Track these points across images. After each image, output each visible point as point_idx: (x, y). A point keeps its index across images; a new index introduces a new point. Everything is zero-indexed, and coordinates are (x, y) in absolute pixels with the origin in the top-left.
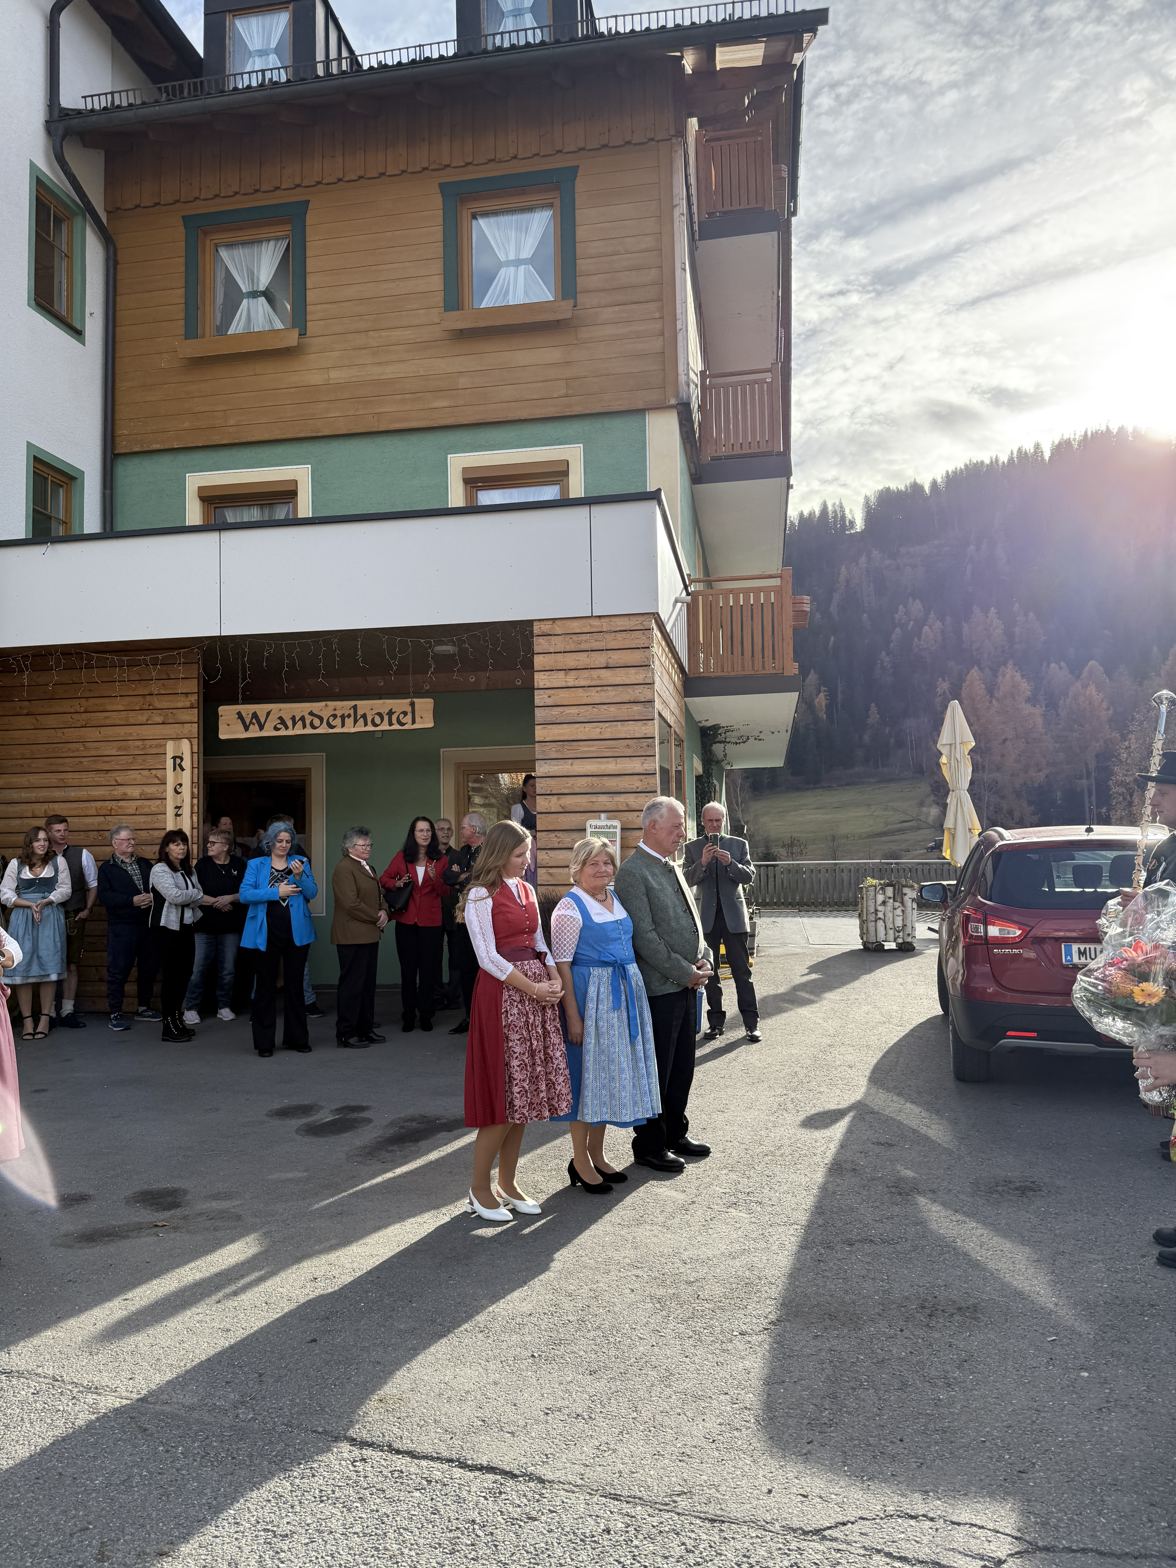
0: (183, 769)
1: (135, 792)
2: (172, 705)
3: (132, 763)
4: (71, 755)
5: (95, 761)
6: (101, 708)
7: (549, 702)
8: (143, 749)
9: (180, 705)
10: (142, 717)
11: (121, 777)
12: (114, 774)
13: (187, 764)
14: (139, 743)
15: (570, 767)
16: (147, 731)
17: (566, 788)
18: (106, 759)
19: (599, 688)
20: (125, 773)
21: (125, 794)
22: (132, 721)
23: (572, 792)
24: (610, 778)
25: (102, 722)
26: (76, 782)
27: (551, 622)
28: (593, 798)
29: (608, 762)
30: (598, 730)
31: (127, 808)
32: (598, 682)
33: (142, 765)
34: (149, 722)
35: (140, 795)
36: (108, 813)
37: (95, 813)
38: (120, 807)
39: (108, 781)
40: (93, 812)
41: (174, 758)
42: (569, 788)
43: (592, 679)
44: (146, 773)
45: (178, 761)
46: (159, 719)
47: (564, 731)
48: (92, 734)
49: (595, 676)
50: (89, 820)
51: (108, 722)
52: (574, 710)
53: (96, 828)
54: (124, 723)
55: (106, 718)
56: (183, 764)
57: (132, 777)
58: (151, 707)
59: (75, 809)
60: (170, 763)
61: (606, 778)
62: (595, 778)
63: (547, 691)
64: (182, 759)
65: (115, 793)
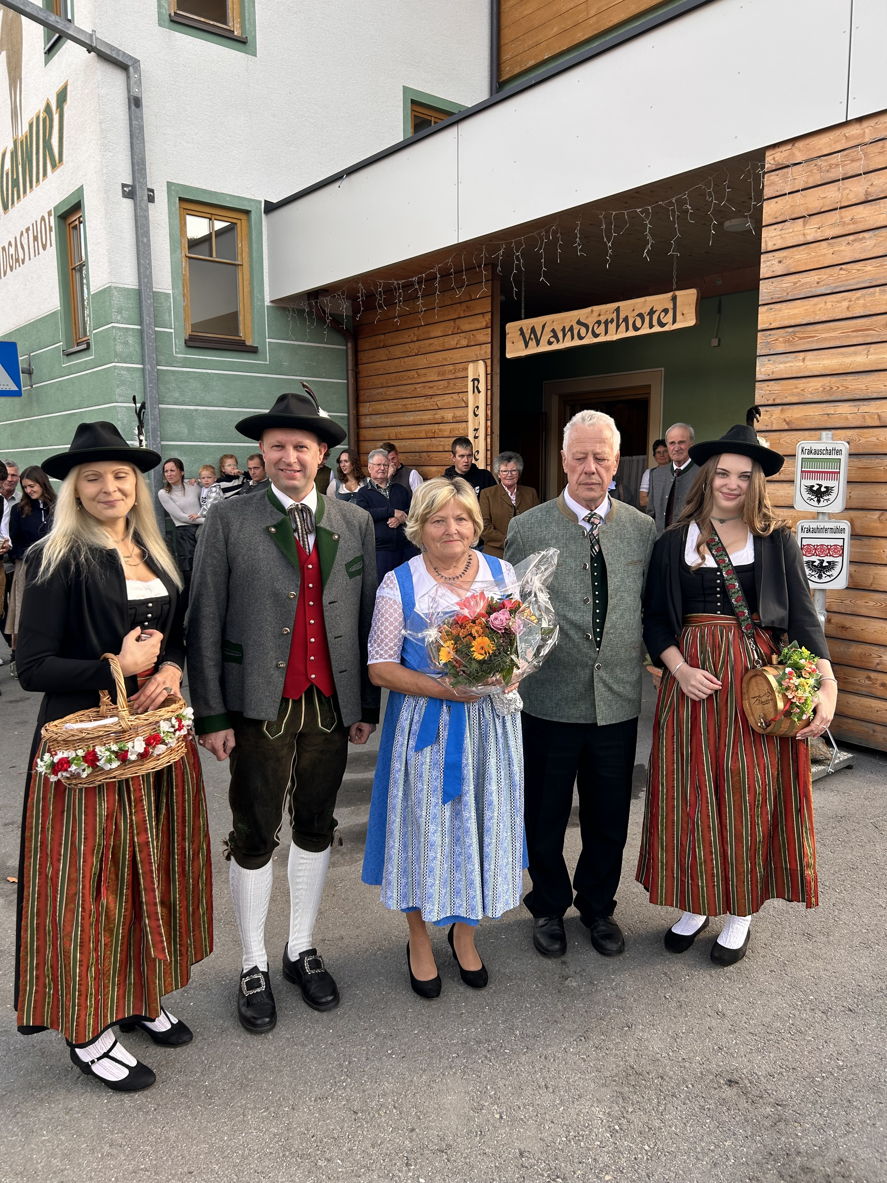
0: (479, 392)
1: (449, 415)
2: (473, 327)
3: (447, 387)
4: (410, 382)
5: (424, 387)
6: (426, 336)
7: (779, 269)
8: (454, 373)
9: (478, 326)
10: (452, 341)
11: (440, 401)
12: (436, 399)
13: (482, 386)
14: (451, 367)
15: (801, 364)
16: (456, 356)
17: (793, 394)
18: (431, 384)
19: (851, 238)
20: (442, 397)
21: (443, 418)
22: (447, 346)
23: (803, 400)
24: (856, 376)
25: (428, 350)
26: (412, 408)
27: (789, 147)
28: (830, 409)
29: (855, 353)
30: (845, 304)
31: (445, 431)
32: (852, 228)
33: (453, 389)
34: (458, 346)
35: (454, 417)
36: (432, 435)
37: (424, 436)
38: (440, 430)
39: (432, 405)
40: (423, 435)
41: (473, 380)
42: (798, 394)
43: (844, 224)
44: (455, 396)
45: (476, 382)
46: (464, 343)
47: (796, 311)
48: (422, 361)
49: (847, 220)
50: (421, 442)
51: (432, 349)
52: (813, 277)
53: (425, 450)
54: (441, 349)
55: (430, 344)
56: (479, 386)
57: (447, 401)
58: (459, 331)
59: (413, 432)
60: (470, 384)
61: (850, 378)
62: (834, 379)
63: (776, 254)
64: (478, 380)
65: (437, 416)
